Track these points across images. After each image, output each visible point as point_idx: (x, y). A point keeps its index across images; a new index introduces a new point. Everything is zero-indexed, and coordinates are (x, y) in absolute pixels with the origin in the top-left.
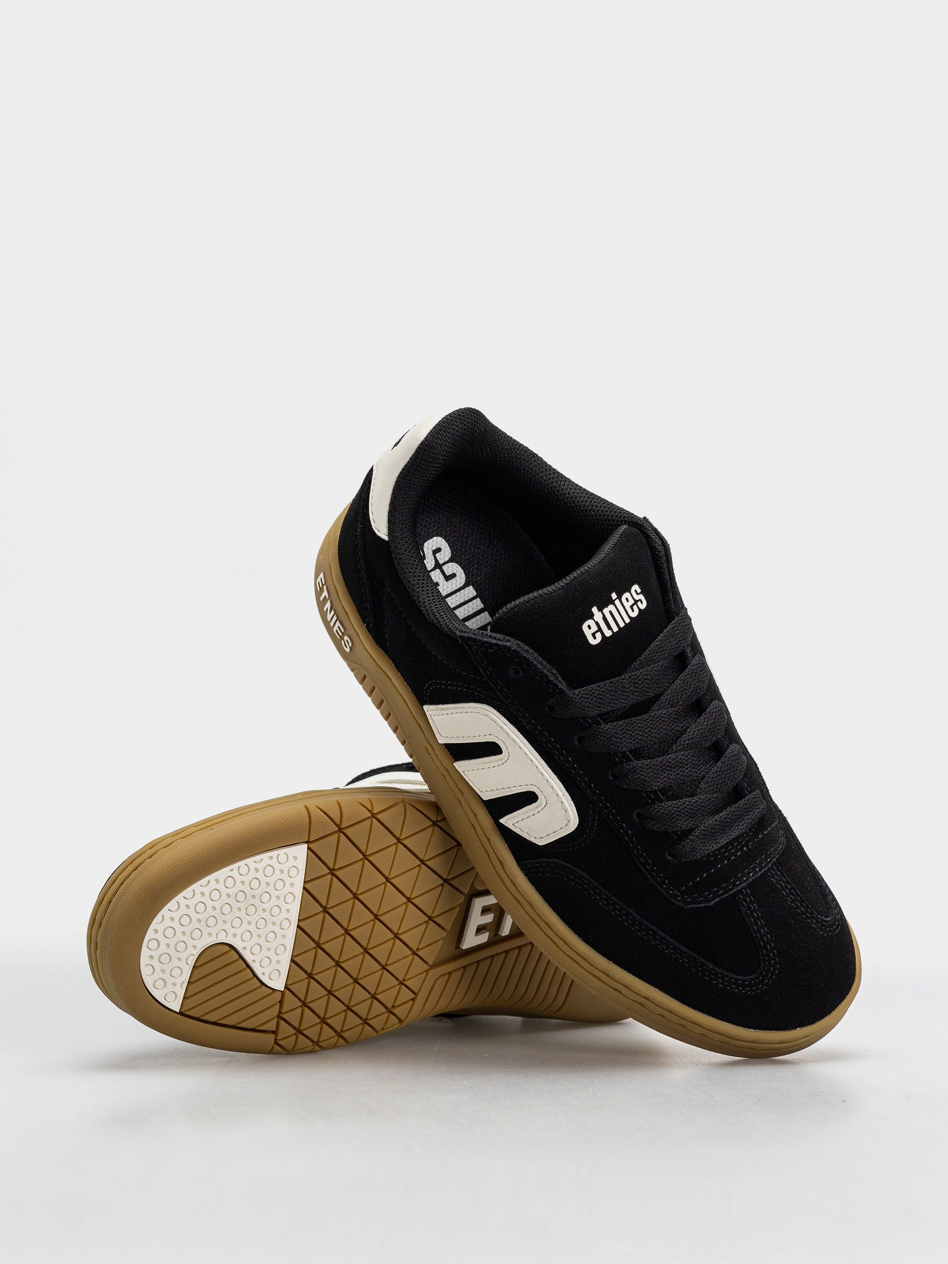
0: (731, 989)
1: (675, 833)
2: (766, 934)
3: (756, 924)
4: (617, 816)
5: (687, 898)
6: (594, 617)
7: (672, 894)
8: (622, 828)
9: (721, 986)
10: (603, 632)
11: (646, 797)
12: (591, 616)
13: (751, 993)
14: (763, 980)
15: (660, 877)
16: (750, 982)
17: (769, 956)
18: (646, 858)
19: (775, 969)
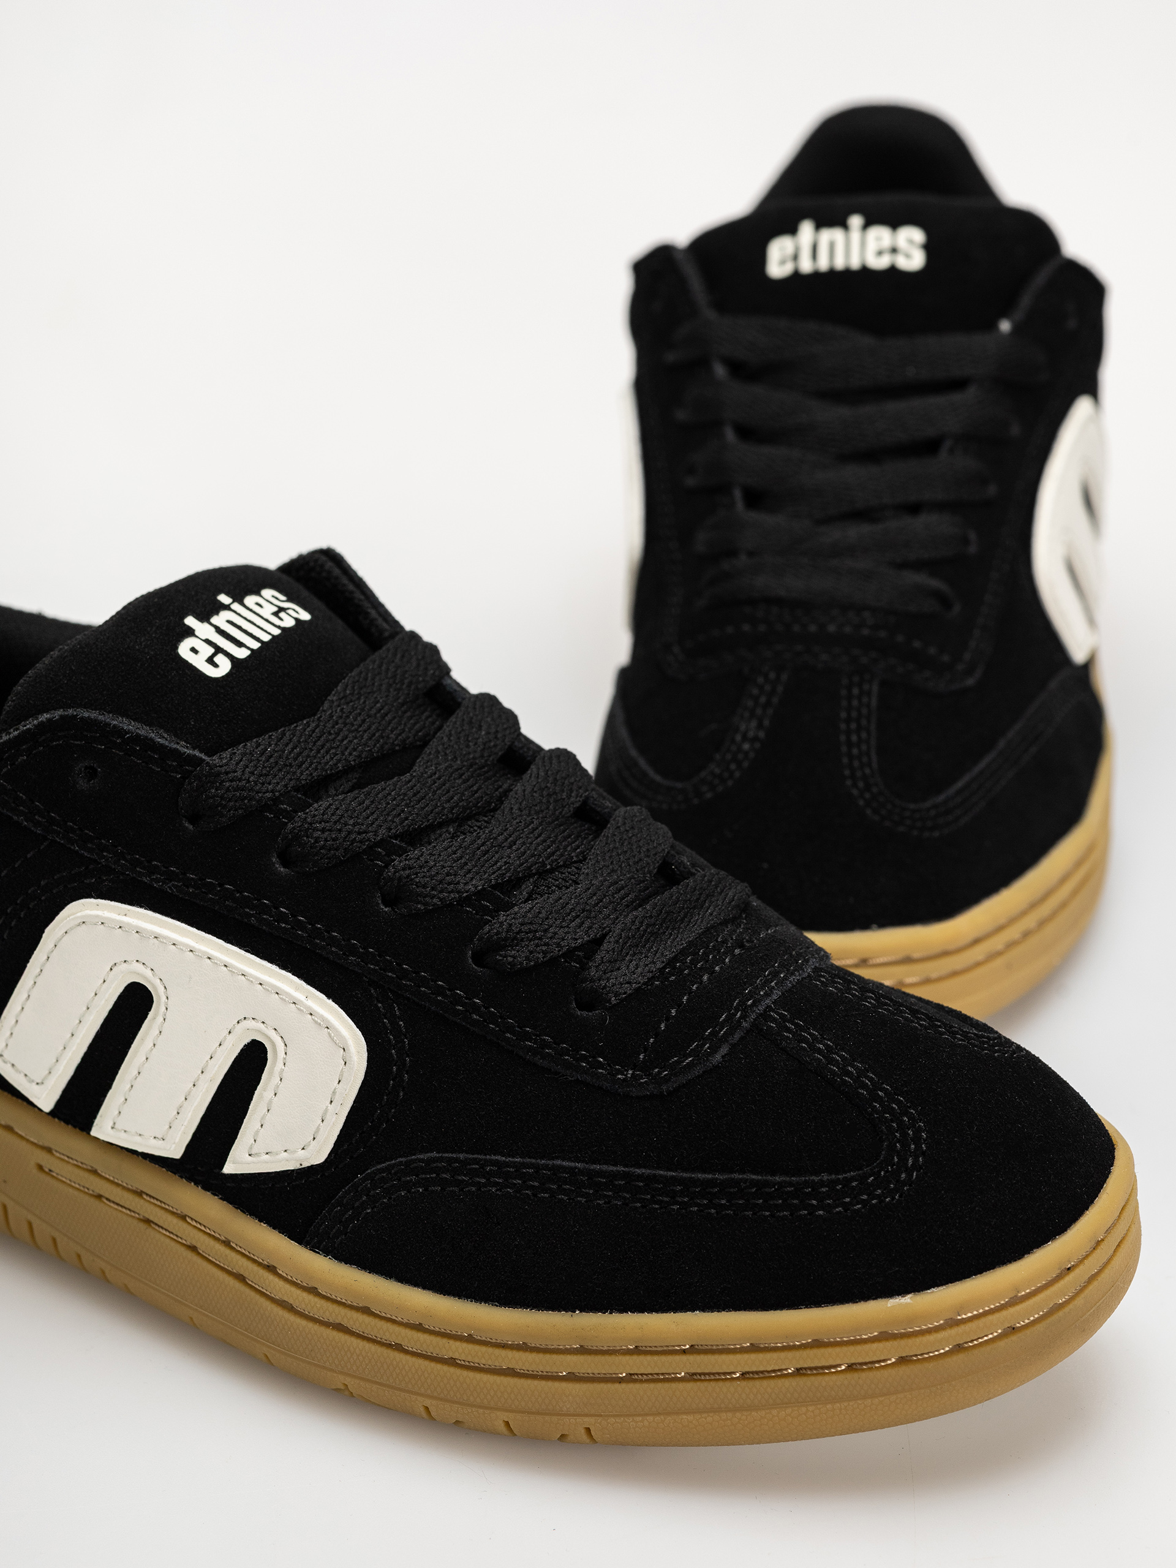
0: (846, 1211)
1: (570, 954)
2: (862, 1073)
3: (832, 1061)
4: (435, 982)
5: (659, 1073)
6: (197, 633)
7: (624, 1080)
8: (458, 1000)
9: (821, 1212)
10: (226, 651)
11: (477, 914)
12: (190, 632)
13: (893, 1198)
14: (903, 1160)
15: (584, 1058)
16: (877, 1175)
17: (892, 1111)
18: (537, 1036)
19: (918, 1131)
